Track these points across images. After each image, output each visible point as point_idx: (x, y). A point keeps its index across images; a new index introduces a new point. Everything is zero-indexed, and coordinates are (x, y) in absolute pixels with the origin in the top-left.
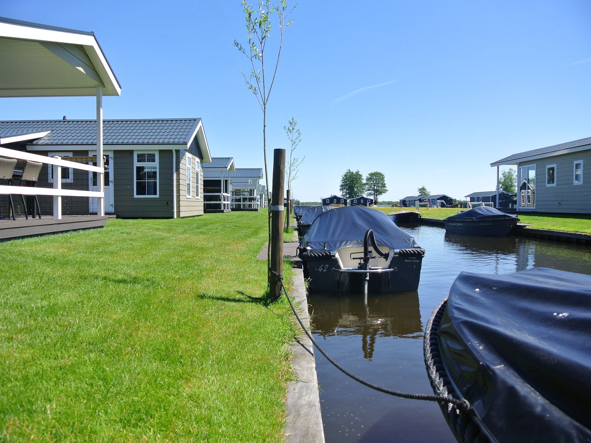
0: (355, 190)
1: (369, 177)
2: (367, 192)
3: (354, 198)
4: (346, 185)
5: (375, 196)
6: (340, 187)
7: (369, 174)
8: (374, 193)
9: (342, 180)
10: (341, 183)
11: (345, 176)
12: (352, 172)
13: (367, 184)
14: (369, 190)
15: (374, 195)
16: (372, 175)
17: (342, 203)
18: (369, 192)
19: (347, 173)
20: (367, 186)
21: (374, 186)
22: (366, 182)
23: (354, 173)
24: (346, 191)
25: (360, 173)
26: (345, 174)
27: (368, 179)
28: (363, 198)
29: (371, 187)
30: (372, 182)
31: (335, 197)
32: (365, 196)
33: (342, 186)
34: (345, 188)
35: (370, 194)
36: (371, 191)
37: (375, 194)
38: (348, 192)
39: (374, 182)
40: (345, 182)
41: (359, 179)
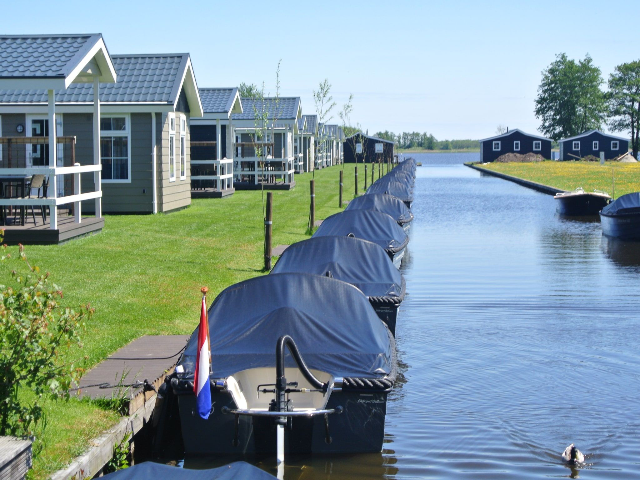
0: (580, 110)
1: (618, 74)
2: (613, 118)
3: (578, 134)
4: (553, 99)
5: (635, 131)
6: (535, 103)
7: (619, 68)
8: (633, 122)
9: (544, 85)
10: (541, 92)
11: (552, 71)
12: (572, 62)
13: (610, 96)
14: (617, 112)
15: (633, 127)
16: (625, 69)
17: (536, 153)
18: (618, 118)
19: (557, 62)
20: (613, 101)
21: (633, 101)
22: (610, 90)
23: (577, 62)
24: (554, 115)
25: (594, 64)
26: (550, 67)
27: (615, 83)
28: (598, 136)
29: (622, 104)
30: (625, 91)
31: (517, 135)
32: (606, 130)
33: (541, 101)
34: (550, 108)
35: (619, 124)
36: (622, 117)
37: (635, 124)
38: (558, 117)
39: (634, 90)
40: (552, 89)
41: (591, 81)
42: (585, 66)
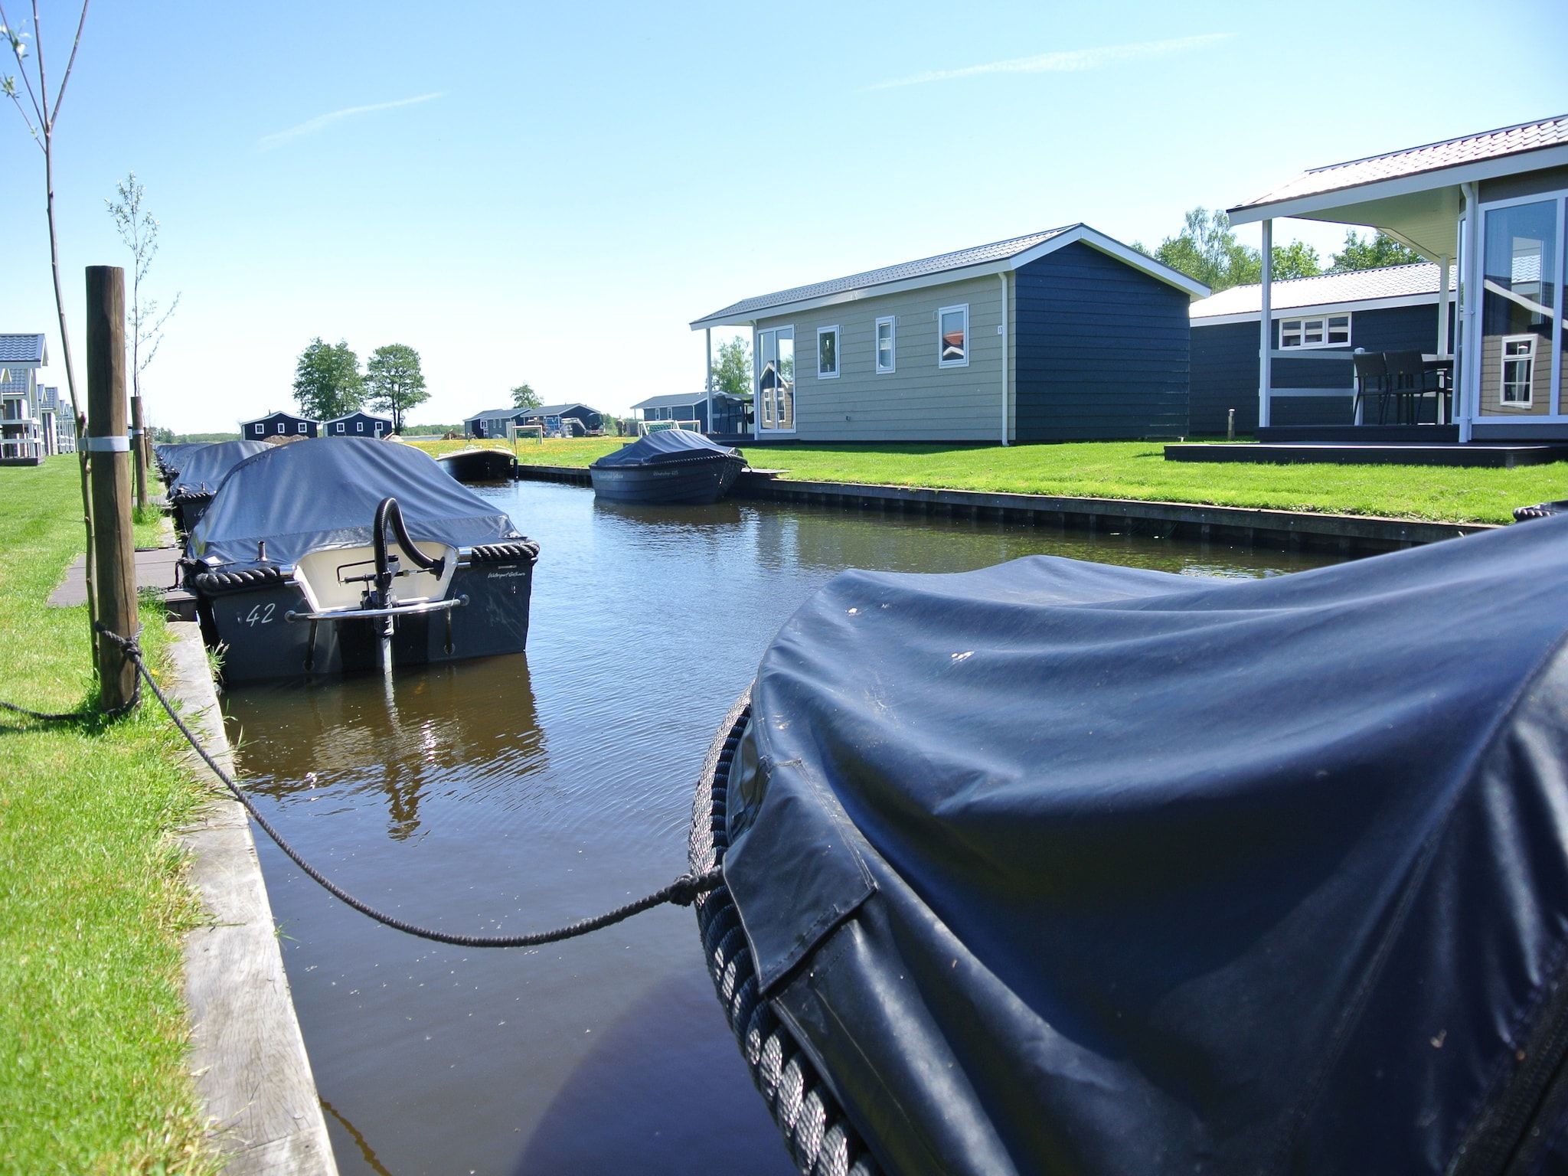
0: (339, 394)
1: (377, 358)
2: (374, 399)
3: (336, 417)
4: (311, 382)
5: (397, 412)
6: (293, 387)
7: (377, 352)
8: (394, 404)
9: (300, 369)
10: (297, 377)
11: (308, 356)
12: (328, 347)
13: (371, 378)
14: (378, 395)
15: (394, 408)
16: (383, 352)
17: (303, 434)
18: (379, 400)
19: (312, 347)
20: (372, 384)
21: (393, 383)
22: (369, 373)
23: (333, 347)
24: (313, 398)
25: (350, 348)
26: (306, 351)
27: (373, 366)
28: (361, 417)
29: (383, 386)
30: (385, 374)
31: (281, 417)
32: (367, 411)
33: (299, 385)
34: (308, 392)
35: (381, 406)
36: (383, 399)
37: (396, 406)
38: (317, 400)
39: (393, 373)
40: (309, 373)
41: (349, 365)
42: (342, 349)
